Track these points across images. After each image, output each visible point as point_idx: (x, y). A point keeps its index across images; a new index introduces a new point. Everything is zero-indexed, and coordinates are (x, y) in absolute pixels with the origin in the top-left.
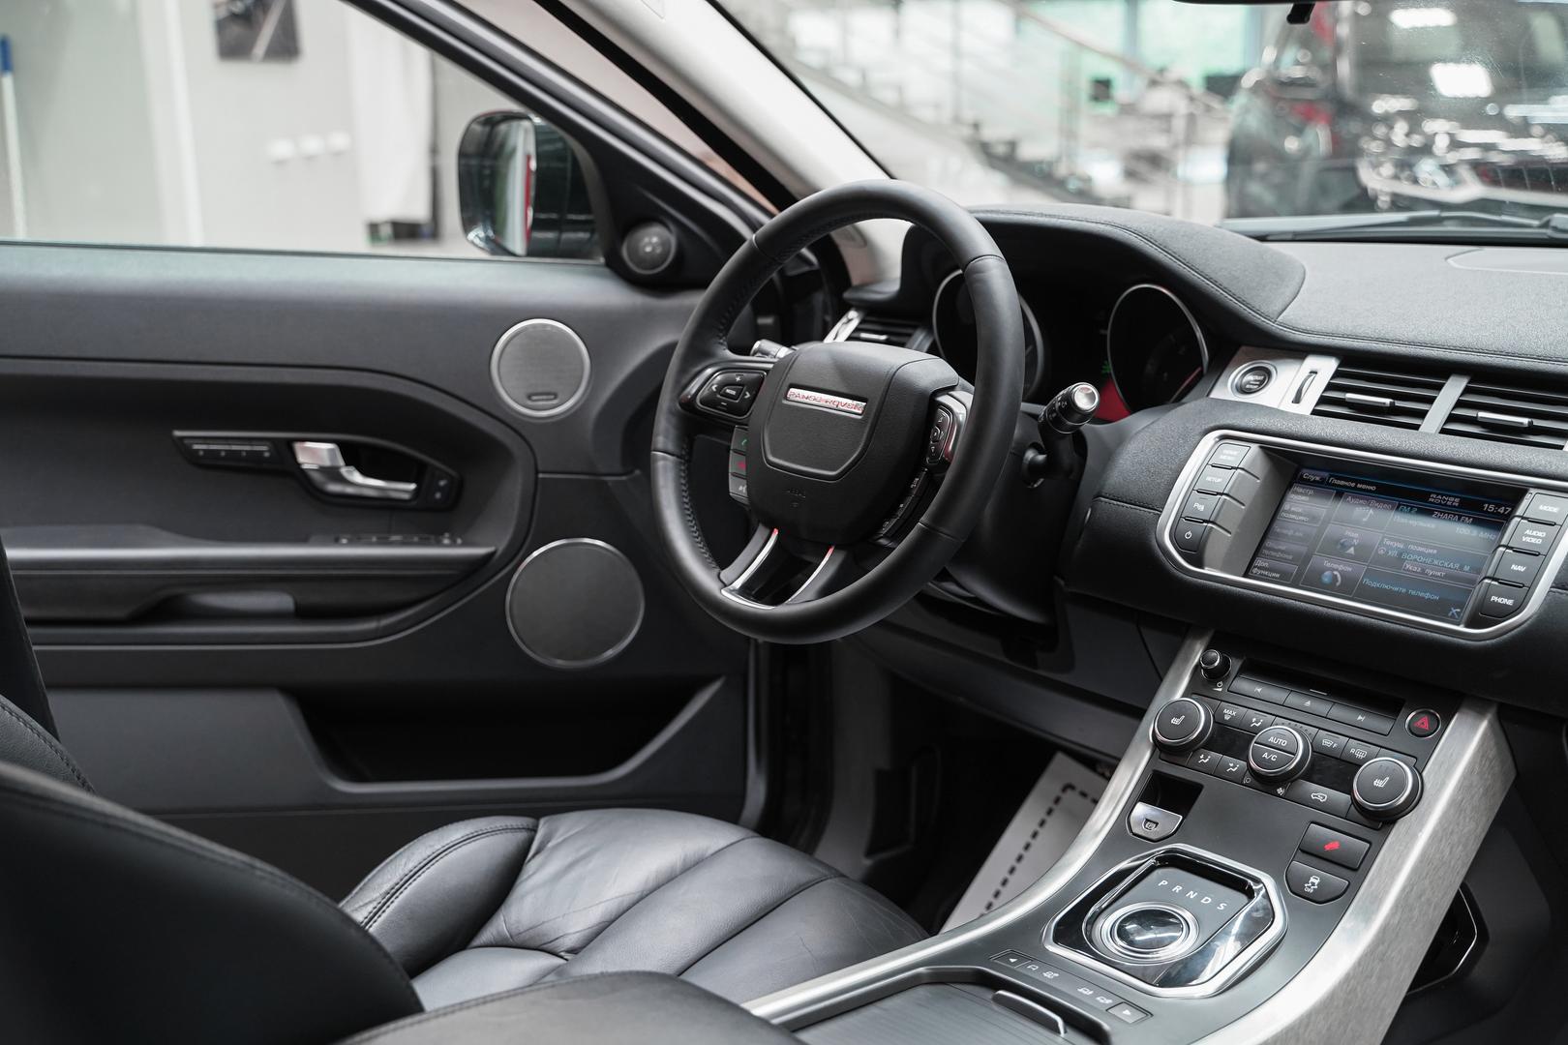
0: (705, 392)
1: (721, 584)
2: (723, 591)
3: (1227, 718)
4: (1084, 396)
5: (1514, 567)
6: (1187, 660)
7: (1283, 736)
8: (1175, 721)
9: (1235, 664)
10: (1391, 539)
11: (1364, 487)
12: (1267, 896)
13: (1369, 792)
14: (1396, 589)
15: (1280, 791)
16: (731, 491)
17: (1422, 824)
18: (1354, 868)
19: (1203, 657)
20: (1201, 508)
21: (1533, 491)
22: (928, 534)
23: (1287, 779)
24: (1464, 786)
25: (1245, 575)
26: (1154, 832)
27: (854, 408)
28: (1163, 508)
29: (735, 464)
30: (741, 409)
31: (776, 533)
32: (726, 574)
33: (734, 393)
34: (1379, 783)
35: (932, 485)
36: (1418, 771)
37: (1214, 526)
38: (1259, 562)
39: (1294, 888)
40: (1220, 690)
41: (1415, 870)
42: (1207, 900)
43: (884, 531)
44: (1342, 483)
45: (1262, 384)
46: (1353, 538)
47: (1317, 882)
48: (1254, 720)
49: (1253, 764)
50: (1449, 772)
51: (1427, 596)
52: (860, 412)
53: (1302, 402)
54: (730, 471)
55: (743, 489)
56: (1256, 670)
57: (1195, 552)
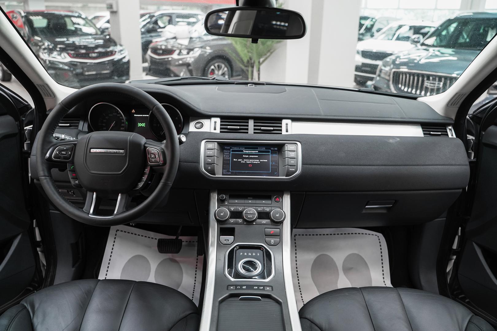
0: (54, 155)
1: (86, 213)
2: (88, 215)
3: (232, 210)
5: (291, 162)
6: (214, 198)
7: (250, 211)
8: (222, 214)
9: (227, 197)
12: (265, 248)
13: (276, 218)
15: (254, 223)
16: (73, 184)
18: (280, 236)
19: (218, 196)
20: (209, 161)
21: (286, 144)
23: (255, 220)
25: (222, 175)
26: (229, 242)
27: (120, 152)
28: (200, 162)
29: (71, 175)
30: (68, 157)
31: (95, 193)
32: (85, 210)
33: (65, 153)
34: (277, 215)
36: (282, 210)
37: (214, 164)
38: (224, 171)
39: (269, 245)
40: (226, 203)
42: (254, 254)
43: (140, 186)
45: (201, 126)
47: (273, 241)
48: (240, 209)
49: (246, 219)
52: (122, 153)
53: (216, 130)
54: (70, 178)
55: (77, 182)
57: (213, 172)
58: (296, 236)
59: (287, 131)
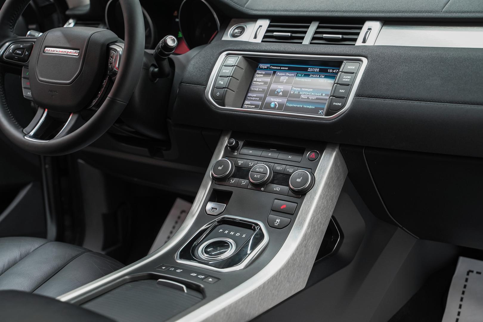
0: (7, 53)
1: (24, 134)
2: (25, 137)
3: (240, 164)
4: (170, 41)
5: (341, 91)
6: (222, 144)
7: (262, 168)
8: (220, 168)
9: (241, 143)
10: (295, 87)
11: (283, 68)
12: (260, 229)
13: (295, 184)
14: (299, 106)
15: (262, 189)
16: (24, 95)
17: (315, 193)
18: (292, 214)
19: (228, 142)
20: (222, 83)
21: (345, 61)
22: (112, 101)
23: (264, 184)
24: (330, 177)
25: (242, 107)
26: (216, 212)
27: (74, 53)
28: (207, 85)
29: (24, 83)
30: (26, 59)
31: (46, 111)
32: (26, 130)
33: (20, 52)
34: (298, 180)
35: (111, 82)
36: (312, 174)
37: (228, 89)
38: (247, 102)
39: (270, 225)
40: (236, 154)
41: (315, 211)
42: (238, 234)
43: (93, 104)
44: (275, 68)
45: (241, 33)
46: (281, 89)
47: (279, 221)
48: (250, 163)
49: (251, 180)
50: (324, 172)
51: (310, 107)
52: (77, 55)
53: (257, 38)
54: (23, 86)
55: (29, 94)
56: (249, 144)
57: (221, 101)
58: (470, 274)
59: (364, 41)
